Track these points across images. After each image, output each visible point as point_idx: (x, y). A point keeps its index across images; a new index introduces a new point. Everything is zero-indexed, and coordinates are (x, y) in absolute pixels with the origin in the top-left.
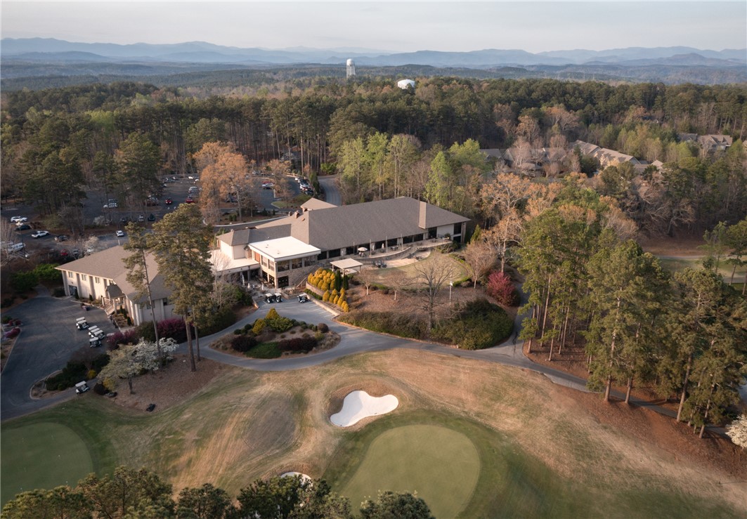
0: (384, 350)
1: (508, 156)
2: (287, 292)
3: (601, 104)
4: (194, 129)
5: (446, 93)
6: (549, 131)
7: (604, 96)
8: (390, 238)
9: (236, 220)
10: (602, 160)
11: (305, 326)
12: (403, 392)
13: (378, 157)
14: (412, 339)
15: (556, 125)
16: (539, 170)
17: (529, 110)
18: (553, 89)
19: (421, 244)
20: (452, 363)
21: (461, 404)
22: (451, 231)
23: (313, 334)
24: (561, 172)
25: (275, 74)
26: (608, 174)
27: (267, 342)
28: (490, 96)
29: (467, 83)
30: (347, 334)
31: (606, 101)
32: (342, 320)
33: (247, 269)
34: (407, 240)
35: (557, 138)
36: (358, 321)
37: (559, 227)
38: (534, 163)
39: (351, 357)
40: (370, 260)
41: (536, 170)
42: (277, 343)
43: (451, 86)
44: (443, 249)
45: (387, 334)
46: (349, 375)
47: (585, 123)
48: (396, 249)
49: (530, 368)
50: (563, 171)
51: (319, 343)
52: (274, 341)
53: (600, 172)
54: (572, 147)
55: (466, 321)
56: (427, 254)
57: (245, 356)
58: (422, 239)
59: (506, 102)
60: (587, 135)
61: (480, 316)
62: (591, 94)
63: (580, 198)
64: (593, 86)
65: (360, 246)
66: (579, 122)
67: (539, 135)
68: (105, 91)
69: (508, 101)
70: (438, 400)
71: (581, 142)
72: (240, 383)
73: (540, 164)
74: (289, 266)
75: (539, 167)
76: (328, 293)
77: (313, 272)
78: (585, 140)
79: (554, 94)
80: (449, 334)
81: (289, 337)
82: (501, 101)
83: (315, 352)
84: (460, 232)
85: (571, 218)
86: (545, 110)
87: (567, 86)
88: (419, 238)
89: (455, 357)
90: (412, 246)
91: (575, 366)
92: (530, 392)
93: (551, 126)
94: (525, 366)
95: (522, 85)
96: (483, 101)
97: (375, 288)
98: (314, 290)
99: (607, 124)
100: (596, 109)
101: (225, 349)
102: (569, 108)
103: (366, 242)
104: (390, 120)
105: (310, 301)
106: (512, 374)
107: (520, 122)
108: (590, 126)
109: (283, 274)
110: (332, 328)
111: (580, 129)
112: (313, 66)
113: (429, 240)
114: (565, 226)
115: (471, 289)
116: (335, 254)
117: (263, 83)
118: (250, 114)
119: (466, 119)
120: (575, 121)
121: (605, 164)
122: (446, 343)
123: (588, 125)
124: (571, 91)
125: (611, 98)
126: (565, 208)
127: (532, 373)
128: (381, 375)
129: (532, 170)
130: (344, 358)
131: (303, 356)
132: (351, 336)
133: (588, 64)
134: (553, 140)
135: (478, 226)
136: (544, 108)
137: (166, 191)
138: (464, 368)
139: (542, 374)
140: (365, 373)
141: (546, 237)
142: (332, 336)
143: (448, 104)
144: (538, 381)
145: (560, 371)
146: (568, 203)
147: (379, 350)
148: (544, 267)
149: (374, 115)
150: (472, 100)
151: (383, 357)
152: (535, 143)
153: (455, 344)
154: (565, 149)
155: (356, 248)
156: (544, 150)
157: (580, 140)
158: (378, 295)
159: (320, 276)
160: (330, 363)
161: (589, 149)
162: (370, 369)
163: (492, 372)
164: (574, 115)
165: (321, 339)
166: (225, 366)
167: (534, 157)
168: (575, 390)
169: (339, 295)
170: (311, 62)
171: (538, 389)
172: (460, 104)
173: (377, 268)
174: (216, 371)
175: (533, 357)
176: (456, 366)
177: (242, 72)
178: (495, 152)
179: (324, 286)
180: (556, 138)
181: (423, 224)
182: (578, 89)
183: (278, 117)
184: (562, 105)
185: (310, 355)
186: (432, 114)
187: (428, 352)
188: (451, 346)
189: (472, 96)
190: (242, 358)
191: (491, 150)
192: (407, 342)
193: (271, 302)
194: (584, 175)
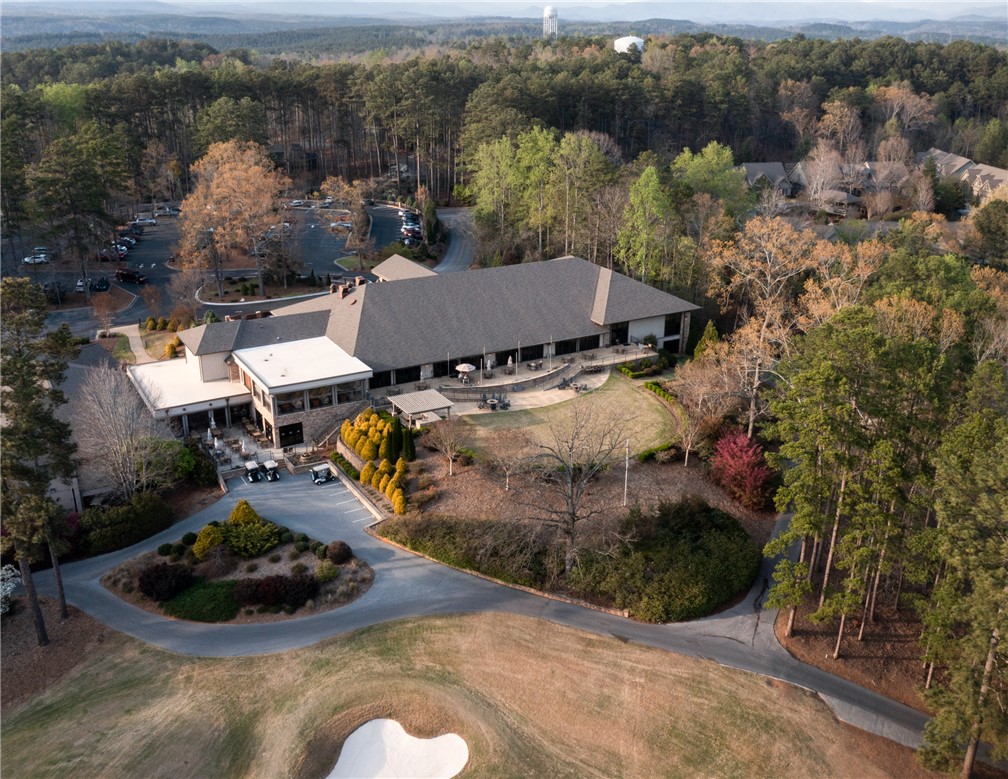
0: (463, 614)
1: (799, 175)
2: (295, 459)
3: (979, 81)
4: (206, 118)
5: (695, 59)
6: (879, 130)
7: (985, 68)
8: (526, 345)
9: (253, 294)
10: (977, 188)
11: (306, 545)
12: (484, 728)
13: (534, 177)
14: (527, 589)
15: (893, 120)
16: (853, 204)
17: (844, 91)
18: (891, 53)
19: (592, 358)
20: (607, 654)
21: (613, 769)
22: (658, 329)
23: (316, 566)
24: (897, 209)
25: (431, 32)
26: (989, 217)
27: (215, 581)
28: (774, 66)
29: (737, 42)
30: (388, 570)
31: (990, 76)
32: (385, 533)
33: (223, 404)
34: (564, 348)
35: (892, 142)
36: (418, 536)
37: (872, 355)
38: (847, 191)
39: (385, 628)
40: (476, 391)
41: (849, 204)
42: (234, 584)
43: (708, 48)
44: (637, 370)
45: (475, 573)
46: (371, 675)
47: (948, 117)
48: (538, 368)
49: (789, 676)
50: (901, 207)
51: (322, 590)
52: (230, 578)
53: (973, 211)
54: (921, 161)
55: (651, 554)
56: (604, 378)
57: (162, 611)
58: (596, 345)
59: (802, 76)
60: (951, 139)
61: (684, 545)
62: (962, 64)
63: (928, 277)
64: (967, 49)
65: (464, 360)
66: (936, 116)
67: (860, 138)
68: (123, 55)
69: (807, 75)
70: (563, 756)
71: (938, 151)
72: (128, 684)
73: (857, 193)
74: (303, 402)
75: (855, 199)
76: (372, 466)
77: (351, 416)
78: (946, 148)
79: (893, 63)
80: (610, 583)
81: (267, 569)
82: (793, 74)
83: (313, 609)
84: (677, 332)
85: (901, 330)
86: (875, 92)
87: (919, 48)
88: (590, 343)
89: (616, 642)
90: (572, 361)
91: (894, 675)
92: (780, 747)
93: (883, 122)
94: (776, 672)
95: (834, 46)
96: (760, 75)
97: (468, 462)
98: (349, 456)
99: (988, 120)
100: (970, 92)
101: (128, 589)
102: (918, 88)
103: (475, 352)
104: (580, 106)
105: (336, 479)
106: (743, 694)
107: (824, 112)
108: (957, 122)
109: (289, 419)
110: (363, 550)
111: (938, 127)
112: (497, 21)
113: (611, 349)
114: (886, 354)
115: (677, 467)
116: (409, 376)
117: (406, 46)
118: (329, 92)
119: (724, 106)
120: (929, 113)
121: (983, 194)
122: (600, 604)
123: (953, 122)
124: (925, 59)
125: (999, 71)
126: (890, 305)
127: (792, 693)
128: (444, 679)
129: (841, 204)
130: (369, 629)
131: (282, 619)
132: (398, 574)
133: (959, 20)
134: (882, 149)
135: (710, 322)
136: (872, 89)
137: (149, 234)
138: (632, 671)
139: (815, 696)
140: (408, 673)
141: (837, 380)
142: (355, 572)
143: (693, 78)
144: (803, 714)
145: (858, 687)
146: (900, 289)
147: (450, 615)
148: (829, 454)
149: (551, 95)
150: (740, 71)
151: (455, 633)
152: (850, 152)
153: (623, 607)
154: (907, 164)
155: (455, 362)
156: (867, 165)
157: (936, 147)
158: (471, 478)
159: (363, 426)
160: (333, 642)
161: (952, 165)
162: (421, 663)
163: (696, 685)
164: (929, 100)
165: (331, 578)
166: (113, 634)
167: (846, 180)
168: (889, 743)
169: (391, 473)
170: (495, 15)
171: (800, 739)
172: (718, 78)
173: (489, 411)
174: (89, 647)
175: (799, 648)
176: (616, 665)
177: (378, 29)
178: (774, 168)
179: (366, 451)
180: (890, 143)
181: (599, 315)
182: (939, 55)
183: (373, 98)
184: (906, 82)
185: (300, 618)
186: (663, 98)
187: (559, 626)
188: (612, 612)
189: (741, 64)
190: (155, 616)
191: (767, 164)
192: (516, 595)
193: (256, 480)
194: (940, 217)
